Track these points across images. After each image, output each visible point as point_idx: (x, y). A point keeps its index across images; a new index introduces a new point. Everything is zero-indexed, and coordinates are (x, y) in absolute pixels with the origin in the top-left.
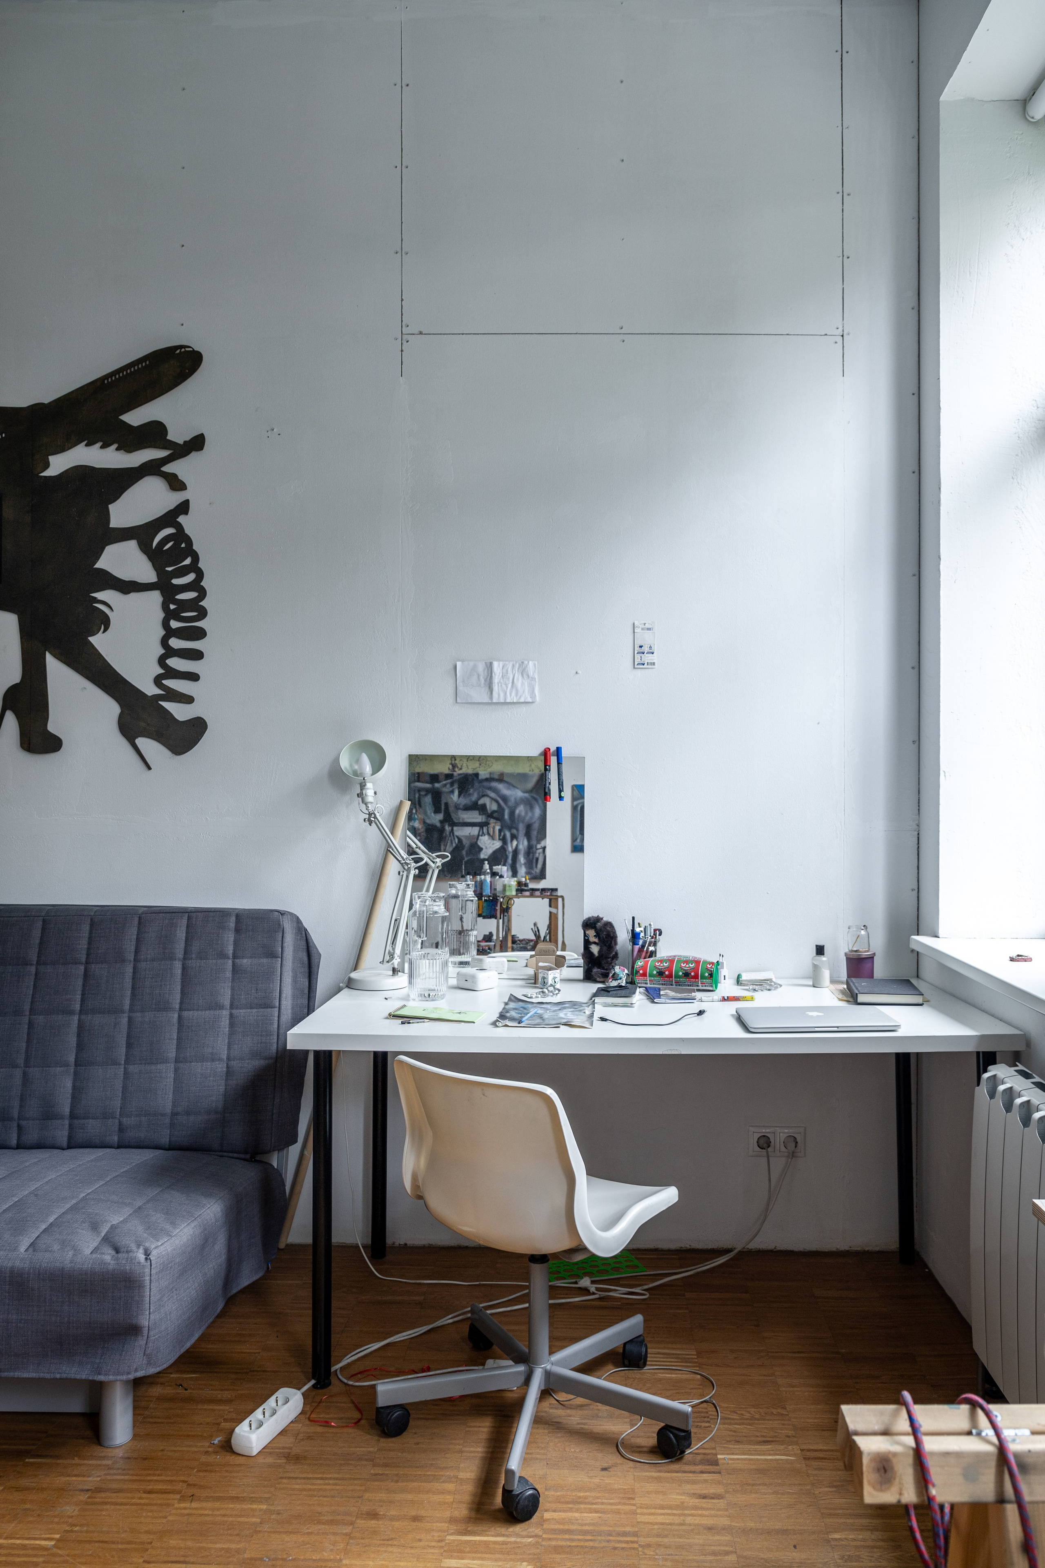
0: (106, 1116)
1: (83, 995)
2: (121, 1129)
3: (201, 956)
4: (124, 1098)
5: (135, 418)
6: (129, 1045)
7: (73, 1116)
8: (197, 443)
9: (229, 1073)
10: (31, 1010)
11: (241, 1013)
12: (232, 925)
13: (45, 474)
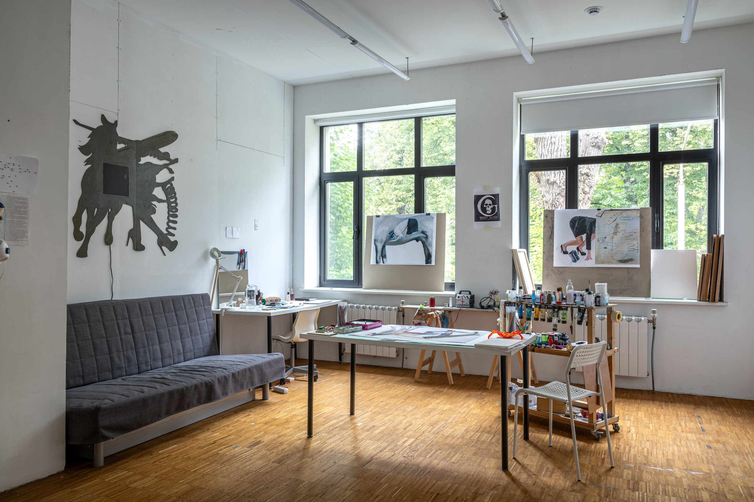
0: (191, 351)
1: (177, 320)
2: (194, 354)
3: (198, 306)
4: (193, 346)
5: (163, 150)
6: (191, 332)
7: (184, 353)
8: (176, 161)
9: (210, 336)
10: (167, 326)
11: (208, 320)
12: (201, 298)
13: (140, 163)
